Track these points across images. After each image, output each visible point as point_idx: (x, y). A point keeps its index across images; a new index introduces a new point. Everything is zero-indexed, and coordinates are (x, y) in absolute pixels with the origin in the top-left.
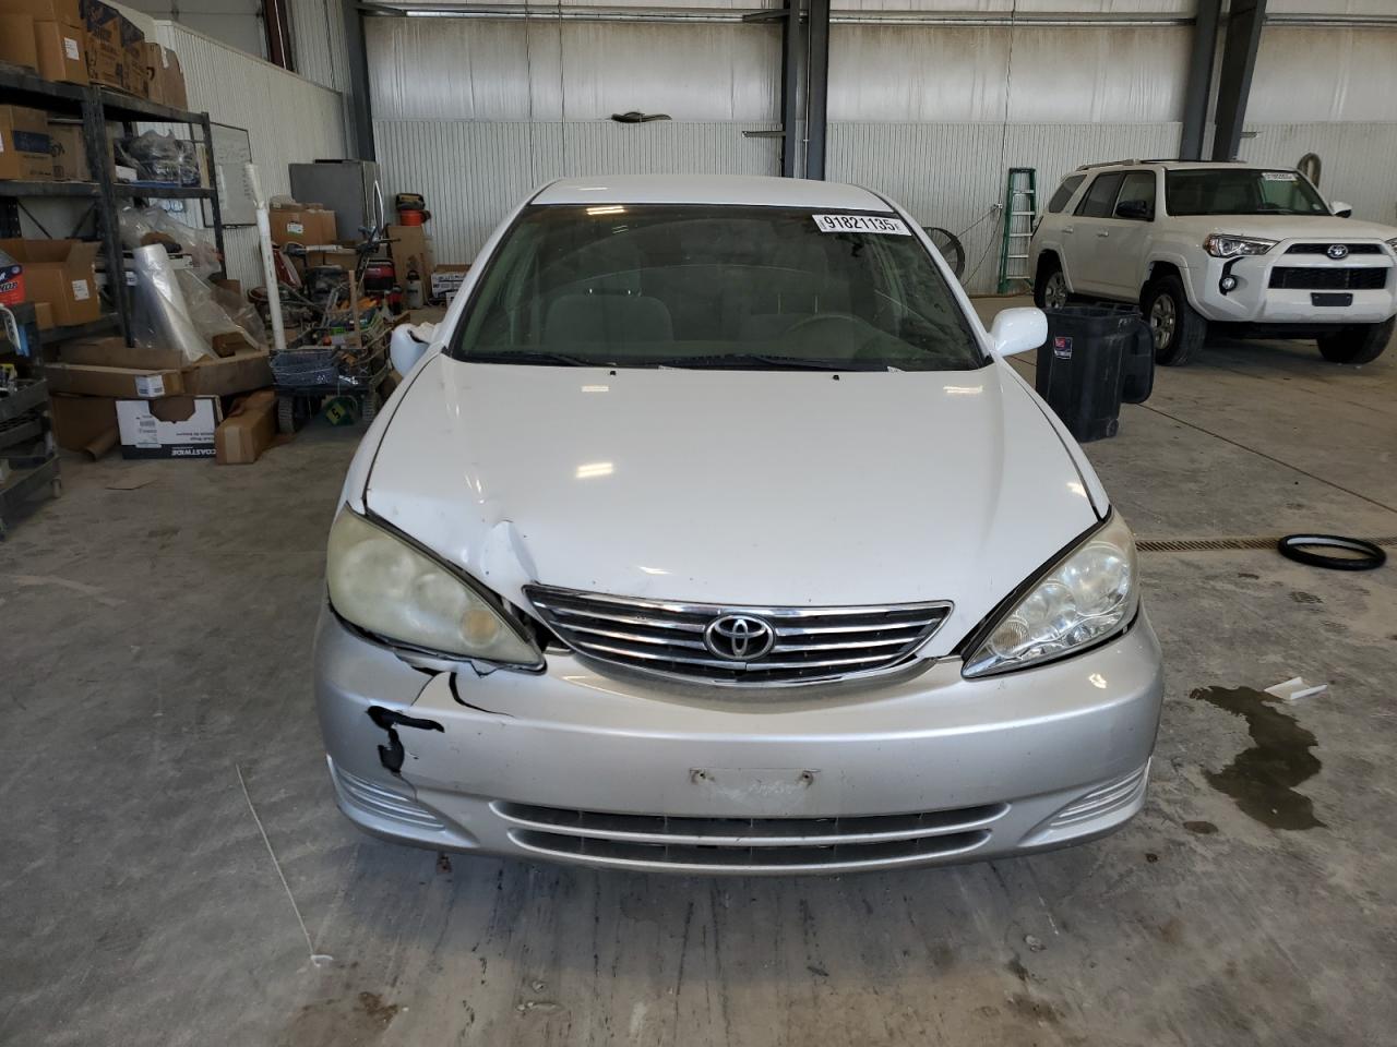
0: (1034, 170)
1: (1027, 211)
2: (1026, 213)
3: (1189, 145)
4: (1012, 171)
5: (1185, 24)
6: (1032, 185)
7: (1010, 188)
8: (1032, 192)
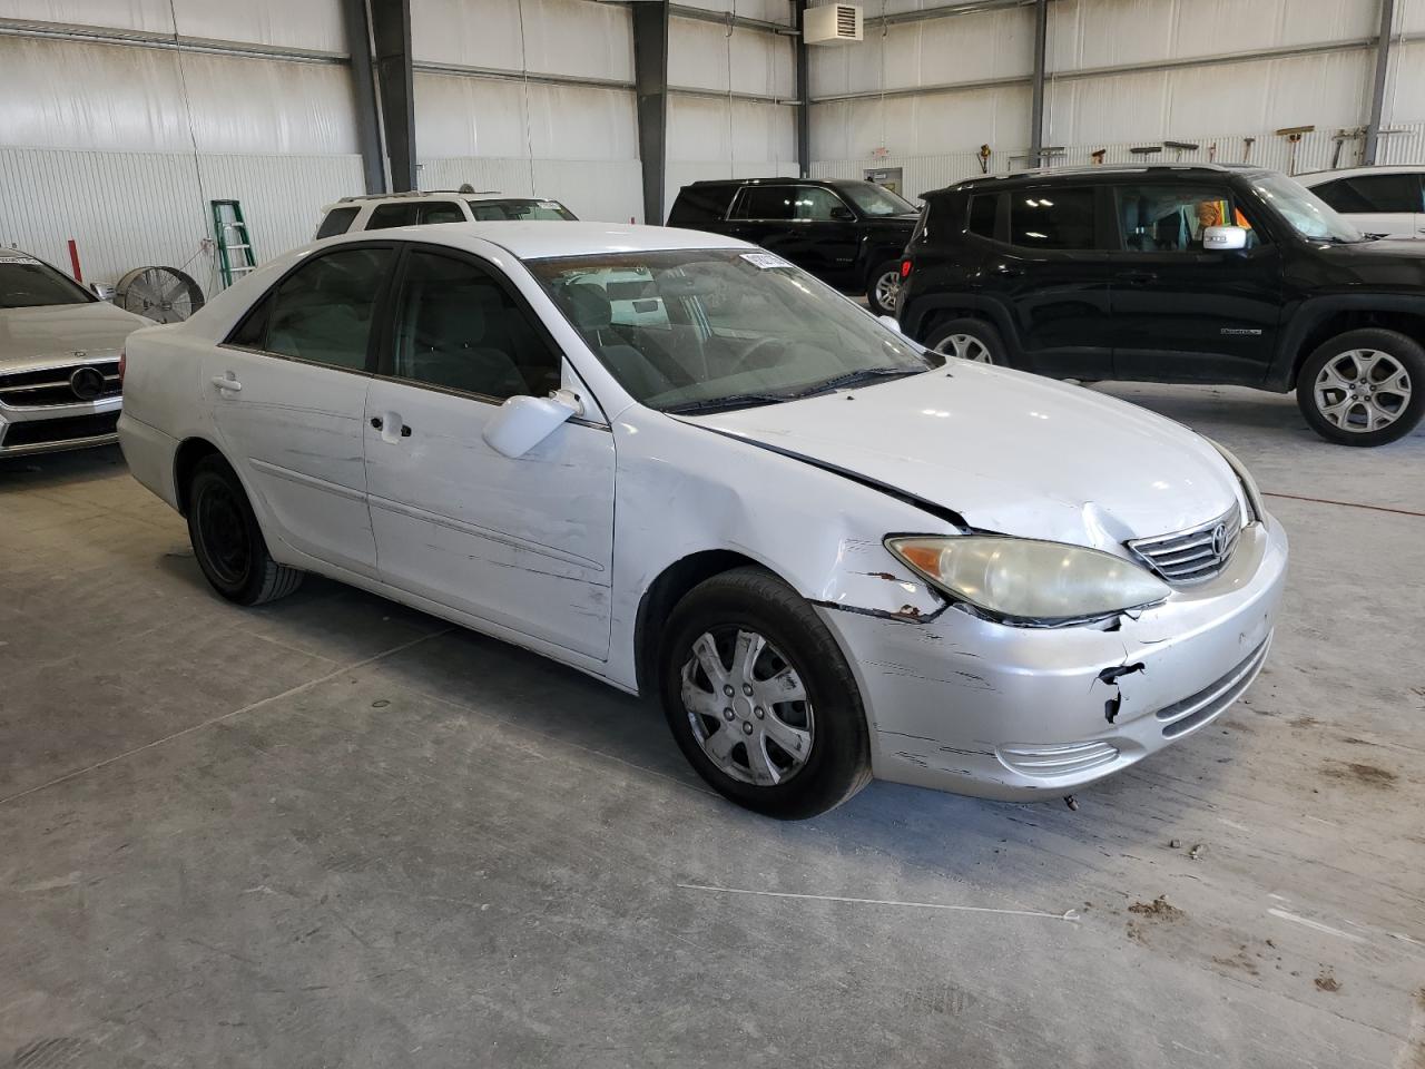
0: (238, 202)
1: (239, 243)
2: (238, 247)
3: (373, 185)
4: (215, 204)
5: (340, 63)
6: (239, 217)
7: (217, 222)
8: (241, 224)
